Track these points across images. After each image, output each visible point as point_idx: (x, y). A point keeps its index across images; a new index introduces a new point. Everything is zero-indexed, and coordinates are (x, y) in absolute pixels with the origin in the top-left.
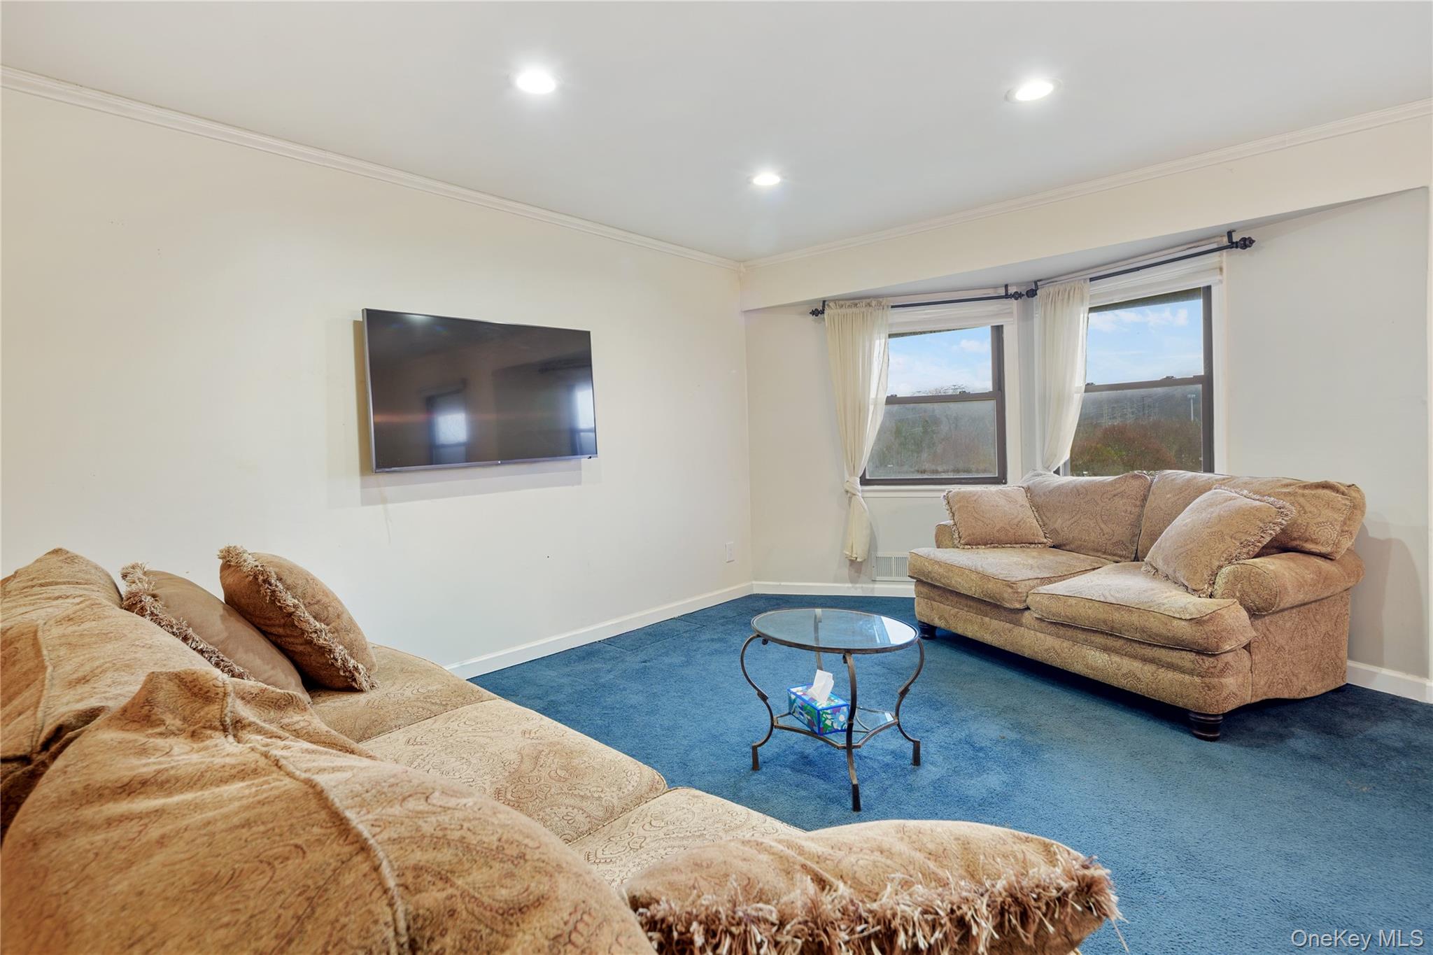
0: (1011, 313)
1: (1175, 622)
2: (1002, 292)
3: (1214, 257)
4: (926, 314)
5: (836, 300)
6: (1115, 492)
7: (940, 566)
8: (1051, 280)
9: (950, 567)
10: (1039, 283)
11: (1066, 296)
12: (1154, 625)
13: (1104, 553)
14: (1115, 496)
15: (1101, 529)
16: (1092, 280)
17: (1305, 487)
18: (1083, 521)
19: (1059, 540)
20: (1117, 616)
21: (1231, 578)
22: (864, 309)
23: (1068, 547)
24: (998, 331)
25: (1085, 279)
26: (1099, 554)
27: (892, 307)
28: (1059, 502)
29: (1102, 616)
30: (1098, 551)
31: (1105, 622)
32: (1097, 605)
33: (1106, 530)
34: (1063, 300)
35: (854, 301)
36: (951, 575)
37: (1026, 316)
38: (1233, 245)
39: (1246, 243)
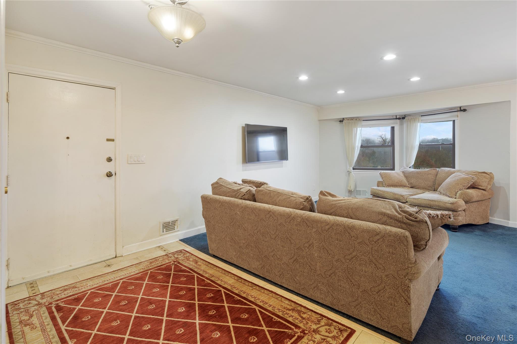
0: (397, 123)
1: (447, 204)
2: (395, 117)
3: (456, 113)
4: (373, 122)
5: (346, 118)
6: (428, 173)
7: (381, 191)
8: (409, 115)
9: (384, 192)
10: (406, 116)
11: (414, 120)
12: (442, 205)
13: (425, 189)
14: (428, 174)
15: (425, 183)
16: (421, 116)
18: (420, 181)
19: (413, 186)
20: (432, 203)
21: (460, 194)
22: (355, 121)
23: (415, 188)
24: (393, 128)
25: (420, 116)
26: (424, 189)
27: (363, 120)
28: (413, 176)
29: (428, 203)
30: (424, 188)
31: (429, 205)
32: (426, 200)
33: (426, 183)
34: (413, 121)
35: (352, 119)
36: (384, 194)
37: (401, 124)
38: (461, 110)
39: (465, 110)
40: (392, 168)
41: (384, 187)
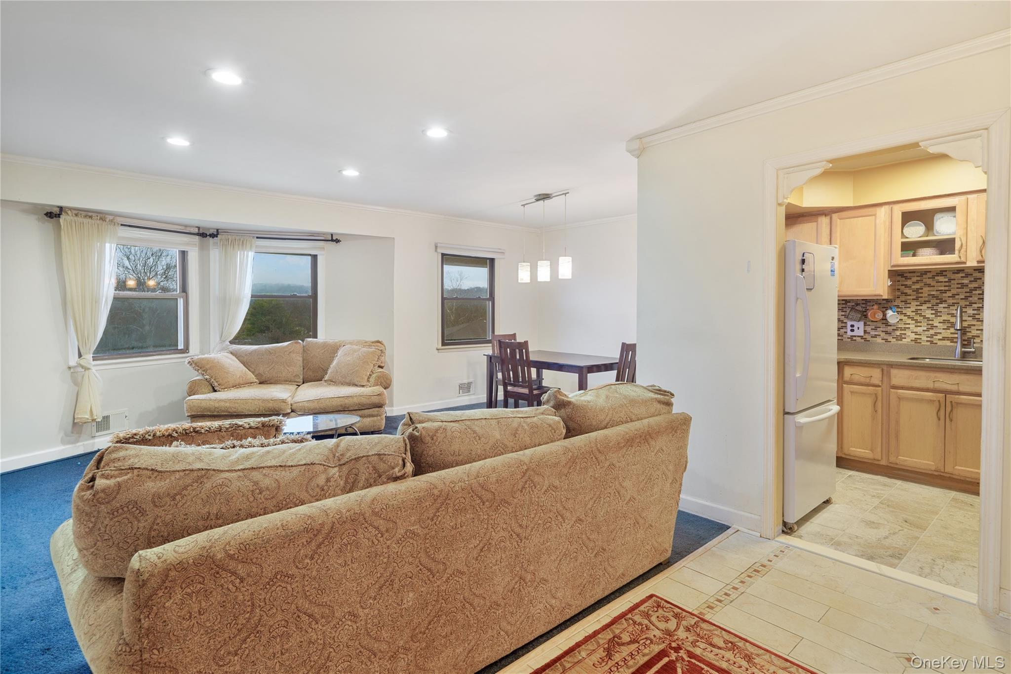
0: (196, 244)
1: (372, 397)
2: (196, 231)
3: (322, 243)
4: (140, 234)
5: (71, 209)
6: (289, 351)
7: (226, 402)
8: (226, 231)
9: (235, 401)
10: (219, 231)
11: (241, 243)
12: (364, 401)
13: (290, 382)
14: (290, 353)
15: (288, 370)
16: (257, 238)
17: (373, 342)
18: (277, 367)
19: (263, 379)
20: (347, 401)
21: (377, 378)
22: (98, 222)
23: (268, 382)
24: (184, 255)
25: (253, 237)
26: (287, 383)
27: (122, 225)
28: (259, 359)
29: (339, 404)
30: (287, 381)
31: (341, 406)
32: (336, 399)
33: (290, 370)
34: (239, 245)
35: (88, 214)
36: (236, 405)
37: (203, 248)
38: (332, 240)
39: (337, 241)
40: (183, 348)
41: (220, 391)
